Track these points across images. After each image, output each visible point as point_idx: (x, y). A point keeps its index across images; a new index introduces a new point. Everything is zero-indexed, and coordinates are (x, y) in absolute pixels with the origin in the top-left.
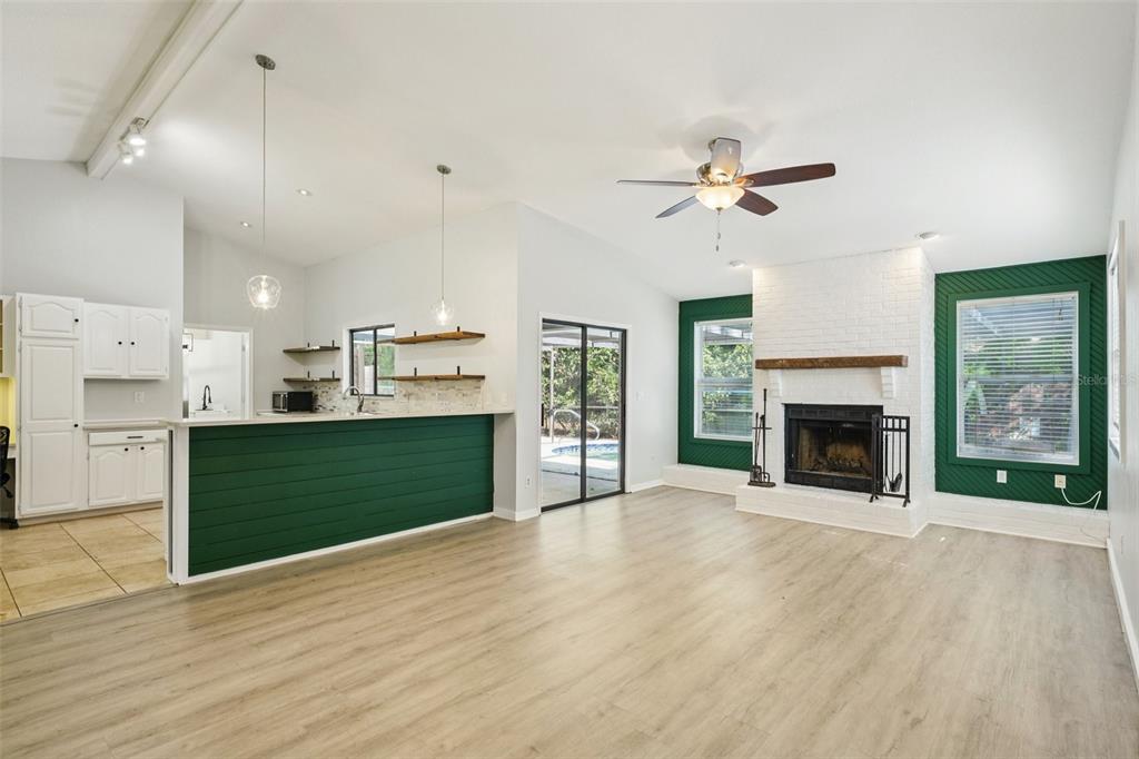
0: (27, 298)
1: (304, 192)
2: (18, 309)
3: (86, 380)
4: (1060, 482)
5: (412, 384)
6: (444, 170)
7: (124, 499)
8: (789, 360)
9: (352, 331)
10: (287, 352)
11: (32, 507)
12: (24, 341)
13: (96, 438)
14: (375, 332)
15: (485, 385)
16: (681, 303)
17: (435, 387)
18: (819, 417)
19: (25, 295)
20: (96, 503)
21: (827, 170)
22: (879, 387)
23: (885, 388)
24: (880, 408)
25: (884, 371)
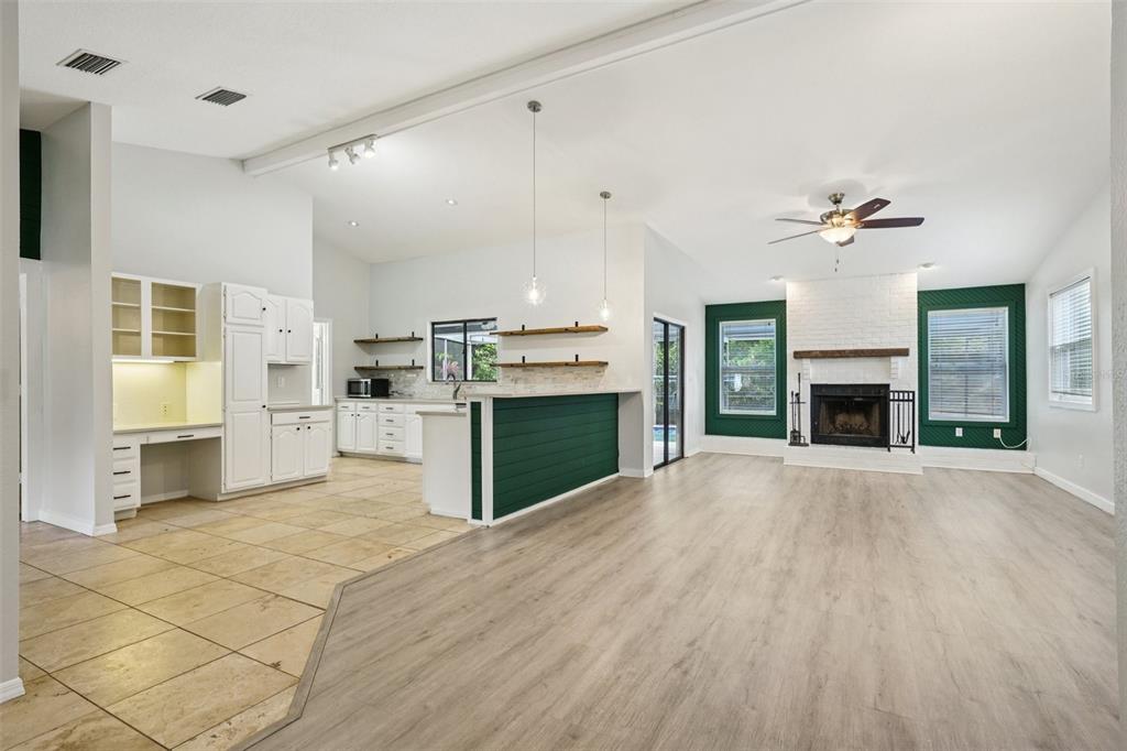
0: (230, 286)
1: (451, 202)
2: (223, 298)
3: (269, 365)
4: (997, 433)
5: (519, 370)
6: (605, 195)
7: (297, 474)
8: (822, 352)
9: (433, 324)
10: (356, 341)
11: (234, 482)
12: (228, 327)
13: (278, 417)
14: (465, 325)
15: (607, 370)
16: (707, 307)
17: (548, 373)
18: (839, 393)
19: (228, 285)
20: (278, 478)
21: (917, 222)
22: (889, 370)
23: (893, 371)
24: (888, 386)
25: (893, 359)
